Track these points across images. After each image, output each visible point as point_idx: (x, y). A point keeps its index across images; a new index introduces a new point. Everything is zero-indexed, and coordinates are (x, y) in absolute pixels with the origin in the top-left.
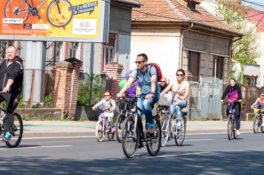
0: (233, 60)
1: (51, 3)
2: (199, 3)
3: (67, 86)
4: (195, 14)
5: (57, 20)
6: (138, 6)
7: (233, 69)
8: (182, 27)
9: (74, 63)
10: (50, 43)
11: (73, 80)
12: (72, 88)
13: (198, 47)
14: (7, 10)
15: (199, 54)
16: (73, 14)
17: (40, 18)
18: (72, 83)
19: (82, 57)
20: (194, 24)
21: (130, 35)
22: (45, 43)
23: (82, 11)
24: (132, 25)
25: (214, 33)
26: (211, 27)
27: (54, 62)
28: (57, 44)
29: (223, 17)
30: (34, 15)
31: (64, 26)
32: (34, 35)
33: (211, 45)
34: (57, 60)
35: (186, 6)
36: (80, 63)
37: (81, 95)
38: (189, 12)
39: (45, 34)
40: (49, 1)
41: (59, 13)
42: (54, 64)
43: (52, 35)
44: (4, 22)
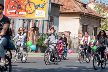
0: (101, 28)
1: (27, 4)
2: (87, 5)
3: (32, 38)
4: (86, 9)
6: (62, 6)
8: (80, 15)
9: (36, 29)
10: (26, 20)
11: (35, 36)
12: (35, 39)
13: (86, 23)
14: (9, 6)
15: (87, 26)
16: (36, 8)
17: (22, 10)
19: (39, 26)
20: (85, 13)
21: (59, 18)
22: (24, 20)
23: (39, 7)
24: (60, 14)
25: (93, 17)
26: (92, 15)
28: (29, 21)
29: (97, 11)
30: (20, 8)
31: (32, 13)
32: (19, 17)
33: (92, 22)
34: (29, 27)
35: (82, 6)
36: (38, 29)
37: (38, 42)
38: (83, 8)
39: (24, 16)
40: (26, 3)
41: (30, 8)
42: (28, 29)
43: (27, 17)
44: (7, 11)
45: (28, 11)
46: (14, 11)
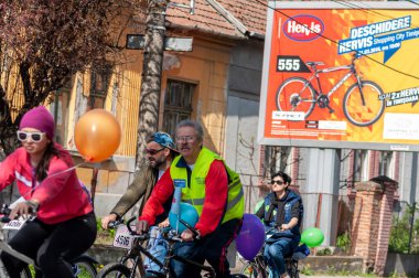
1: (350, 88)
3: (373, 221)
5: (359, 115)
9: (385, 185)
10: (347, 152)
11: (382, 212)
12: (381, 225)
14: (280, 98)
16: (385, 105)
17: (331, 111)
18: (382, 216)
19: (397, 176)
22: (338, 151)
23: (398, 101)
27: (352, 182)
28: (359, 154)
30: (323, 106)
31: (369, 126)
32: (321, 139)
34: (357, 179)
36: (394, 184)
37: (395, 235)
39: (339, 137)
40: (348, 84)
41: (364, 104)
42: (353, 186)
43: (350, 139)
44: (274, 117)
45: (357, 117)
46: (300, 116)
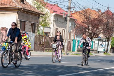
0: (39, 25)
4: (24, 5)
7: (40, 29)
8: (18, 10)
13: (24, 19)
15: (25, 22)
20: (23, 9)
25: (32, 13)
26: (30, 11)
29: (36, 6)
33: (30, 18)
35: (20, 1)
38: (21, 3)
